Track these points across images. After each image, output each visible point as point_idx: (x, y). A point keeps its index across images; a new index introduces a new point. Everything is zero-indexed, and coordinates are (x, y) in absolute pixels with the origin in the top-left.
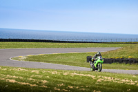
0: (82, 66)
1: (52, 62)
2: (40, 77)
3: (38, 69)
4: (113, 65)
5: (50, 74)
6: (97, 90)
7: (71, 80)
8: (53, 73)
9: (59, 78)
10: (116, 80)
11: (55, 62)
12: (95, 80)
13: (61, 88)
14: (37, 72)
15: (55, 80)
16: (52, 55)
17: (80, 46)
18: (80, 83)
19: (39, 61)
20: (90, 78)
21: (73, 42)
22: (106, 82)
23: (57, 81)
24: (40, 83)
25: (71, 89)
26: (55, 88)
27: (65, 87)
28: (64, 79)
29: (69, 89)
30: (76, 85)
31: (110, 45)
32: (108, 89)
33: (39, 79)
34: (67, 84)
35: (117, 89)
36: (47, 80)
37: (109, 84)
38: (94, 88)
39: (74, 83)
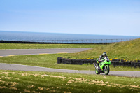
0: (53, 67)
1: (22, 63)
2: (9, 78)
3: (8, 71)
4: (84, 66)
5: (20, 76)
6: (67, 91)
7: (42, 82)
8: (23, 74)
9: (29, 80)
10: (87, 81)
11: (26, 64)
12: (66, 82)
13: (31, 89)
14: (7, 73)
15: (24, 81)
16: (22, 57)
17: (50, 47)
18: (51, 84)
19: (9, 63)
20: (60, 79)
21: (44, 43)
22: (77, 83)
23: (27, 83)
24: (10, 84)
25: (41, 91)
26: (25, 90)
27: (35, 89)
28: (34, 80)
29: (39, 91)
30: (47, 87)
31: (81, 46)
32: (79, 90)
33: (9, 80)
34: (37, 86)
35: (88, 90)
36: (18, 81)
37: (80, 85)
38: (65, 90)
39: (45, 84)
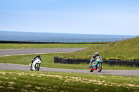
0: (50, 66)
1: (18, 63)
2: (7, 78)
3: (5, 71)
4: (80, 65)
5: (17, 76)
7: (39, 81)
8: (20, 74)
9: (26, 79)
10: (83, 80)
11: (22, 63)
12: (63, 81)
13: (28, 89)
14: (4, 73)
15: (22, 81)
16: (19, 56)
17: (47, 47)
18: (48, 84)
19: (6, 62)
20: (57, 79)
21: (40, 43)
22: (73, 83)
23: (24, 82)
24: (7, 84)
25: (38, 90)
26: (23, 90)
27: (33, 88)
28: (31, 80)
29: (36, 90)
30: (44, 87)
31: (77, 45)
32: (76, 89)
33: (6, 80)
34: (34, 85)
35: (84, 89)
36: (14, 81)
37: (77, 84)
39: (42, 84)
